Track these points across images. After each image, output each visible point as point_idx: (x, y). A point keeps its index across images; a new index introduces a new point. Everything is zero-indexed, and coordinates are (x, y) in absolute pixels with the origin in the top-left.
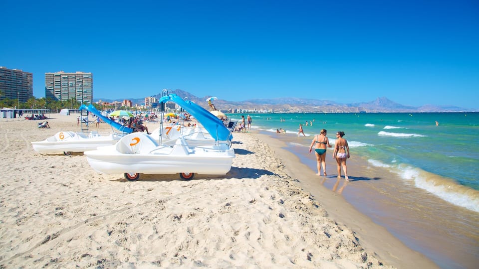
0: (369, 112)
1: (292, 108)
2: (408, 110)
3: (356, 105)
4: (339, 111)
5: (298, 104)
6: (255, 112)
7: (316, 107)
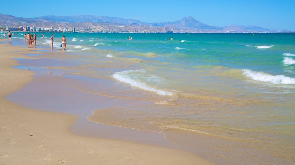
0: (176, 32)
1: (94, 27)
2: (214, 30)
3: (162, 25)
4: (145, 31)
5: (101, 23)
6: (52, 31)
7: (121, 27)
